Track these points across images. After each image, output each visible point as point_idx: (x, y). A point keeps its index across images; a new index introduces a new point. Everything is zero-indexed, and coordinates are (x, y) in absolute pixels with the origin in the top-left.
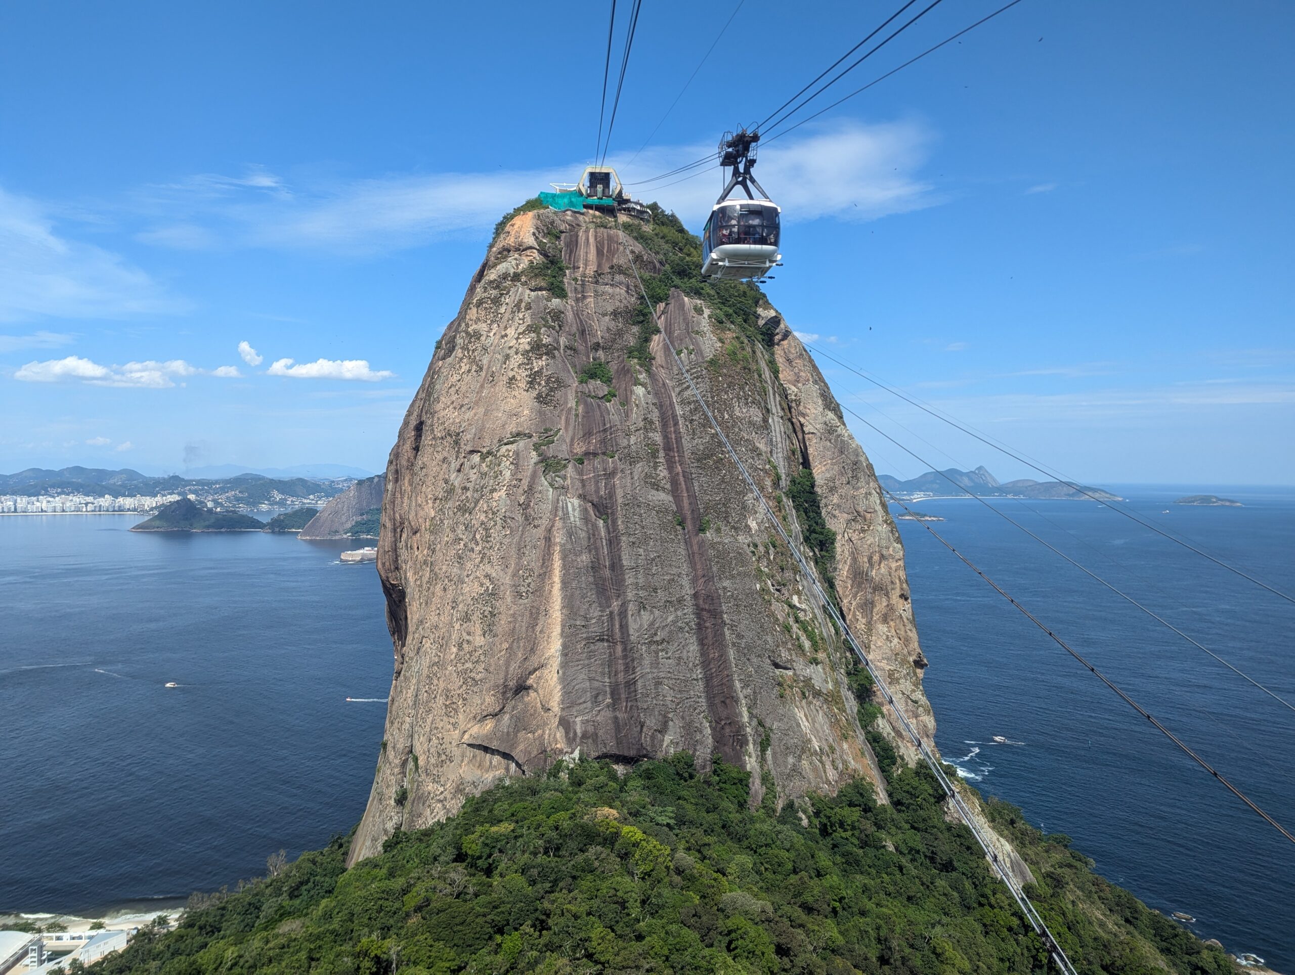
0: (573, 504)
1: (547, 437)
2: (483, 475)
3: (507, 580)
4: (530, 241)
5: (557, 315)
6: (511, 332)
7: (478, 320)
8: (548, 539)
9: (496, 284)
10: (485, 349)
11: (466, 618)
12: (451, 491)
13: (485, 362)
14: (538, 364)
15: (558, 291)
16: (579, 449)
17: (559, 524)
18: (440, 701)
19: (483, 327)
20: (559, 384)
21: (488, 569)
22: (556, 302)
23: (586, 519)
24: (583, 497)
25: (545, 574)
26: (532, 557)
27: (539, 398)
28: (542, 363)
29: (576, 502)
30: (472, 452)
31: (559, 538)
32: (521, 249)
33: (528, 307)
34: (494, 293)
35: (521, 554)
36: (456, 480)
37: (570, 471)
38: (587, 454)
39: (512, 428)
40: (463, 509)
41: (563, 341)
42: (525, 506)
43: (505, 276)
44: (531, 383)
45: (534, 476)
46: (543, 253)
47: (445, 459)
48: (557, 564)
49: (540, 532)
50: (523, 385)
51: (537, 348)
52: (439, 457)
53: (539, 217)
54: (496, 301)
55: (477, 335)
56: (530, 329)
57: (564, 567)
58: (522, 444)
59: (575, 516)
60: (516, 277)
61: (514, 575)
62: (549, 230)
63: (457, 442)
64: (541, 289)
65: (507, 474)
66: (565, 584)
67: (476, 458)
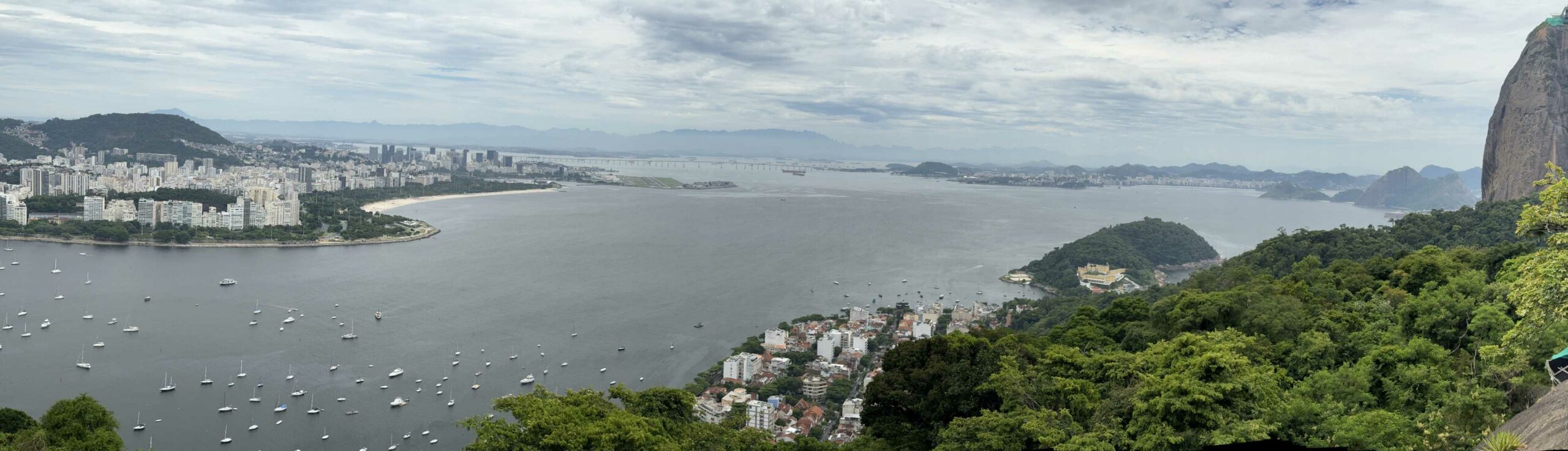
0: (1559, 128)
1: (1551, 106)
2: (1530, 121)
3: (1539, 152)
4: (1545, 39)
5: (1554, 66)
6: (1538, 72)
7: (1527, 69)
8: (1551, 139)
9: (1533, 56)
10: (1529, 79)
11: (1525, 165)
12: (1519, 127)
13: (1529, 84)
14: (1548, 83)
15: (1554, 57)
16: (1562, 110)
17: (1555, 134)
18: (1516, 191)
19: (1528, 71)
20: (1555, 89)
21: (1532, 149)
22: (1554, 60)
23: (1564, 133)
24: (1563, 126)
25: (1551, 149)
26: (1547, 145)
27: (1548, 95)
28: (1549, 82)
29: (1561, 127)
30: (1526, 114)
31: (1555, 138)
32: (1541, 42)
33: (1544, 63)
34: (1532, 59)
35: (1543, 143)
36: (1520, 124)
37: (1559, 118)
38: (1564, 112)
39: (1539, 105)
40: (1523, 132)
41: (1556, 74)
42: (1544, 129)
43: (1536, 53)
44: (1546, 90)
45: (1547, 120)
46: (1549, 43)
47: (1516, 117)
48: (1555, 146)
49: (1548, 137)
50: (1543, 90)
51: (1547, 78)
52: (1514, 117)
53: (1548, 30)
54: (1533, 62)
55: (1527, 74)
56: (1545, 71)
57: (1557, 147)
58: (1542, 109)
59: (1560, 132)
60: (1540, 52)
61: (1541, 150)
62: (1552, 34)
63: (1520, 111)
64: (1548, 56)
65: (1538, 119)
66: (1557, 152)
67: (1527, 116)
